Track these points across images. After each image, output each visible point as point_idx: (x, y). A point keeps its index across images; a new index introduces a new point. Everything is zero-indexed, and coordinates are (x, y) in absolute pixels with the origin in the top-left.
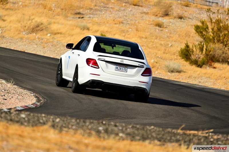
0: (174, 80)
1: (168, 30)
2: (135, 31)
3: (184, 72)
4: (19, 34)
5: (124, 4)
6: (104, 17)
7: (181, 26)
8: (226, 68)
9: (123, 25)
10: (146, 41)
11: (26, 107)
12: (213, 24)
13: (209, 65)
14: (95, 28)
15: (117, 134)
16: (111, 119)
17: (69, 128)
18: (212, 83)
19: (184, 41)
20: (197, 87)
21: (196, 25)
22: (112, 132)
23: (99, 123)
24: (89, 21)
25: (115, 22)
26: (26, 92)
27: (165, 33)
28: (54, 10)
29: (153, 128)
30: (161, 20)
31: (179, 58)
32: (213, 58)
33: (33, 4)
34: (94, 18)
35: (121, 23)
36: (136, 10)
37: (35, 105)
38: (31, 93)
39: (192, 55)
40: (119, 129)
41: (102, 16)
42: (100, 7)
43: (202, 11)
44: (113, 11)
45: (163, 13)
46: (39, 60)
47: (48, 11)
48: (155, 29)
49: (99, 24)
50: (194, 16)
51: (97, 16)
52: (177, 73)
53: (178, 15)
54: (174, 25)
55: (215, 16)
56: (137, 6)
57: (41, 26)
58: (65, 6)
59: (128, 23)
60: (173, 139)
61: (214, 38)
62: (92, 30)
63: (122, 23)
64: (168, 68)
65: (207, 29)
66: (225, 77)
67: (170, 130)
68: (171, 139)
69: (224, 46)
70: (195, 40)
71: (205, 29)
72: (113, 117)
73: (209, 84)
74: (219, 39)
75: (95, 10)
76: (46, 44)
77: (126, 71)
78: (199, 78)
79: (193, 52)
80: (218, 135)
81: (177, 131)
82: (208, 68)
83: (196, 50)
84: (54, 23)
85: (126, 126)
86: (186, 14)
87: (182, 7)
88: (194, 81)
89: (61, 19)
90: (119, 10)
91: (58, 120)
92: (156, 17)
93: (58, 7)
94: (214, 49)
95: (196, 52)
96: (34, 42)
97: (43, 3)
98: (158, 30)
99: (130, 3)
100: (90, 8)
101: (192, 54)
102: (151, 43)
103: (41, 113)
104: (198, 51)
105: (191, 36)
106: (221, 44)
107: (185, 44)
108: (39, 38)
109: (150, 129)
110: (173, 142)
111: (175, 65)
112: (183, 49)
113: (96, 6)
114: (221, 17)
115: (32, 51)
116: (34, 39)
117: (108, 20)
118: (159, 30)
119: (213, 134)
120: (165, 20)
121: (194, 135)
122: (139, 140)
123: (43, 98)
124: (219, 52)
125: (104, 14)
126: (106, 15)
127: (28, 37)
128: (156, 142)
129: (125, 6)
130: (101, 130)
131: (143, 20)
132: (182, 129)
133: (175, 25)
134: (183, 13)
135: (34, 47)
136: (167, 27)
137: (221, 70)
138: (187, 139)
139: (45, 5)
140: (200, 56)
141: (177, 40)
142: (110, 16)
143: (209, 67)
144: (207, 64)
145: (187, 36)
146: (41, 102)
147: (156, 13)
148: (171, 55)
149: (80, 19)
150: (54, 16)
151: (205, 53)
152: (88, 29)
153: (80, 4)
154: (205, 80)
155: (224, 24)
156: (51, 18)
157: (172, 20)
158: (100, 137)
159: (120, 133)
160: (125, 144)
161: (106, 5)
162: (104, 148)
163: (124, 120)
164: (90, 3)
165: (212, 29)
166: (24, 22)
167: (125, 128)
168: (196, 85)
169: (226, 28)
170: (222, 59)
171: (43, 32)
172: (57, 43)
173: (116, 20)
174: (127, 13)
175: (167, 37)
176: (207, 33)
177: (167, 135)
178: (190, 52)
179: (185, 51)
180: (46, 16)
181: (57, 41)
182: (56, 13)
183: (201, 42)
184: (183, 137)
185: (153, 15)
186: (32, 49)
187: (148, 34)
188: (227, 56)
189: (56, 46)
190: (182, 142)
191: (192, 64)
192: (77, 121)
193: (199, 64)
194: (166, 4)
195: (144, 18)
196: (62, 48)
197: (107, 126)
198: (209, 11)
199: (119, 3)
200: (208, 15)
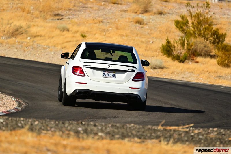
1: (149, 27)
2: (116, 30)
3: (167, 68)
5: (103, 3)
6: (83, 18)
7: (161, 22)
8: (209, 61)
9: (103, 24)
10: (126, 39)
11: (7, 113)
12: (193, 18)
13: (192, 59)
14: (75, 28)
15: (96, 134)
16: (93, 119)
17: (48, 131)
18: (195, 78)
19: (165, 37)
20: (180, 82)
22: (92, 132)
23: (78, 124)
24: (69, 22)
25: (94, 21)
26: (7, 97)
27: (146, 30)
28: (33, 12)
29: (134, 126)
30: (140, 16)
31: (161, 54)
32: (194, 52)
33: (11, 7)
34: (73, 18)
36: (115, 9)
37: (16, 110)
38: (12, 98)
39: (174, 51)
40: (98, 128)
41: (81, 17)
42: (79, 8)
43: (181, 6)
44: (92, 10)
45: (142, 9)
46: (19, 64)
47: (26, 14)
48: (136, 26)
49: (79, 24)
50: (174, 11)
51: (77, 16)
52: (160, 70)
53: (158, 11)
55: (195, 10)
56: (116, 4)
57: (21, 30)
58: (43, 8)
59: (108, 21)
60: (153, 136)
61: (194, 32)
62: (72, 31)
63: (102, 22)
64: (151, 65)
65: (187, 24)
66: (208, 71)
67: (150, 126)
68: (151, 135)
69: (206, 40)
70: (176, 35)
71: (185, 24)
72: (96, 118)
73: (193, 79)
74: (200, 33)
75: (75, 10)
76: (26, 47)
77: (115, 77)
78: (182, 73)
79: (174, 47)
80: (199, 130)
81: (157, 128)
82: (190, 63)
83: (177, 45)
84: (34, 26)
85: (106, 125)
86: (166, 10)
87: (162, 2)
88: (177, 77)
89: (40, 22)
90: (98, 9)
91: (36, 123)
92: (136, 14)
93: (36, 10)
94: (196, 43)
95: (177, 47)
96: (14, 47)
97: (21, 6)
98: (138, 28)
99: (109, 1)
100: (70, 8)
101: (174, 49)
102: (132, 41)
103: (20, 117)
104: (179, 46)
105: (172, 31)
106: (202, 38)
107: (166, 40)
108: (19, 42)
109: (130, 127)
110: (153, 139)
111: (157, 62)
112: (164, 45)
113: (74, 6)
114: (200, 11)
115: (13, 55)
116: (14, 44)
117: (88, 20)
118: (139, 27)
119: (194, 129)
120: (145, 17)
121: (175, 131)
122: (118, 138)
123: (24, 102)
124: (201, 46)
125: (83, 14)
126: (86, 15)
127: (8, 42)
128: (136, 139)
129: (104, 4)
130: (80, 130)
131: (122, 18)
132: (162, 126)
133: (155, 21)
134: (163, 9)
135: (14, 52)
136: (148, 23)
137: (204, 64)
138: (168, 135)
139: (23, 8)
140: (182, 51)
141: (158, 36)
142: (90, 15)
143: (191, 61)
144: (189, 59)
145: (167, 32)
146: (22, 106)
147: (135, 10)
148: (152, 52)
149: (59, 21)
150: (33, 19)
151: (187, 47)
152: (68, 30)
153: (59, 5)
154: (189, 75)
155: (204, 17)
156: (30, 21)
157: (152, 16)
158: (79, 138)
159: (99, 132)
160: (104, 143)
161: (85, 5)
162: (83, 148)
164: (69, 4)
165: (192, 23)
166: (3, 26)
167: (105, 127)
168: (179, 80)
169: (206, 21)
170: (204, 53)
171: (23, 35)
172: (37, 46)
173: (96, 20)
174: (106, 12)
175: (148, 33)
176: (187, 28)
177: (147, 132)
178: (172, 47)
179: (167, 47)
180: (25, 19)
181: (37, 44)
182: (35, 15)
183: (182, 37)
184: (163, 133)
185: (133, 12)
186: (13, 54)
187: (128, 32)
188: (209, 49)
189: (36, 49)
190: (162, 139)
191: (174, 60)
192: (56, 123)
193: (181, 59)
194: (145, 1)
195: (124, 16)
196: (42, 51)
197: (86, 126)
198: (189, 5)
199: (98, 2)
200: (188, 9)
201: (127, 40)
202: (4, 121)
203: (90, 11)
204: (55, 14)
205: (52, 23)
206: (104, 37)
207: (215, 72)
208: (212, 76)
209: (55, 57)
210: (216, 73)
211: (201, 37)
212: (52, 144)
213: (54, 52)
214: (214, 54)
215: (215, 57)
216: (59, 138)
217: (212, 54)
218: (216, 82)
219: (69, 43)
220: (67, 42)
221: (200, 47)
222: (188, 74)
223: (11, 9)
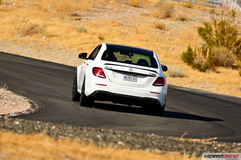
0: (176, 85)
1: (170, 33)
2: (135, 34)
3: (187, 77)
4: (12, 36)
5: (123, 5)
6: (102, 19)
7: (183, 28)
8: (230, 72)
9: (123, 27)
10: (146, 44)
11: (20, 114)
12: (217, 26)
13: (213, 69)
14: (93, 30)
15: (116, 143)
17: (65, 136)
18: (216, 88)
19: (186, 44)
20: (200, 92)
21: (200, 27)
22: (111, 140)
23: (97, 131)
24: (87, 23)
25: (114, 24)
26: (19, 97)
27: (167, 36)
28: (50, 11)
29: (154, 136)
30: (162, 22)
31: (182, 62)
32: (216, 62)
34: (92, 19)
35: (120, 25)
36: (136, 12)
37: (30, 112)
38: (26, 99)
39: (195, 59)
40: (117, 137)
41: (100, 18)
42: (98, 9)
43: (205, 13)
44: (111, 12)
45: (164, 15)
47: (43, 12)
48: (156, 31)
49: (97, 26)
50: (197, 18)
51: (95, 18)
52: (179, 78)
53: (180, 17)
55: (219, 18)
56: (137, 7)
57: (36, 28)
58: (61, 7)
59: (128, 25)
60: (174, 148)
61: (217, 41)
62: (89, 32)
63: (122, 25)
64: (170, 73)
65: (210, 32)
66: (229, 82)
67: (171, 138)
68: (172, 147)
69: (228, 50)
70: (198, 43)
72: (112, 124)
73: (213, 90)
74: (223, 42)
75: (93, 11)
76: (41, 47)
77: (135, 81)
78: (202, 83)
79: (196, 55)
80: (222, 144)
81: (179, 139)
82: (211, 73)
83: (199, 54)
84: (50, 25)
85: (125, 134)
86: (189, 16)
87: (185, 8)
88: (197, 86)
89: (57, 21)
90: (118, 11)
91: (54, 127)
92: (157, 19)
93: (54, 8)
94: (218, 53)
96: (28, 45)
97: (38, 4)
98: (158, 33)
99: (130, 4)
100: (88, 9)
102: (152, 46)
103: (36, 120)
104: (201, 54)
105: (194, 39)
106: (225, 48)
107: (188, 47)
108: (33, 41)
109: (151, 137)
110: (175, 151)
111: (177, 70)
112: (185, 53)
113: (93, 7)
114: (225, 19)
115: (26, 54)
116: (29, 42)
117: (107, 22)
118: (160, 32)
119: (217, 142)
120: (166, 22)
121: (197, 143)
122: (139, 148)
123: (37, 104)
124: (223, 56)
125: (102, 15)
126: (105, 17)
127: (22, 40)
128: (157, 150)
129: (124, 7)
130: (99, 138)
131: (143, 22)
132: (184, 137)
133: (177, 27)
134: (186, 15)
135: (29, 51)
136: (169, 29)
137: (225, 74)
138: (190, 147)
139: (40, 6)
140: (203, 60)
141: (179, 43)
142: (109, 17)
143: (213, 71)
144: (210, 69)
145: (189, 39)
146: (36, 108)
147: (157, 14)
148: (172, 59)
149: (77, 21)
150: (50, 18)
151: (209, 56)
152: (86, 31)
153: (77, 5)
154: (209, 85)
155: (228, 26)
156: (47, 20)
157: (174, 22)
158: (98, 145)
159: (119, 141)
160: (124, 153)
161: (104, 6)
162: (103, 157)
163: (123, 127)
164: (88, 4)
165: (216, 32)
166: (18, 24)
167: (124, 136)
168: (199, 90)
169: (231, 30)
170: (226, 63)
171: (38, 34)
172: (53, 46)
173: (116, 22)
174: (126, 15)
175: (169, 39)
176: (210, 36)
177: (168, 143)
178: (193, 55)
179: (187, 54)
180: (41, 18)
181: (53, 44)
182: (52, 14)
183: (204, 46)
184: (185, 145)
185: (154, 17)
186: (27, 53)
187: (148, 37)
188: (232, 60)
189: (51, 49)
190: (184, 151)
191: (194, 68)
192: (74, 129)
193: (202, 68)
194: (167, 6)
195: (145, 20)
196: (58, 51)
197: (105, 134)
198: (213, 13)
199: (118, 4)
200: (212, 17)
203: (109, 13)
204: (73, 14)
205: (69, 23)
206: (122, 40)
207: (236, 83)
208: (234, 88)
209: (70, 58)
210: (238, 84)
211: (224, 46)
212: (70, 150)
213: (70, 53)
214: (237, 65)
215: (237, 68)
216: (78, 145)
217: (235, 64)
218: (237, 94)
219: (86, 45)
220: (84, 43)
221: (222, 57)
222: (208, 84)
223: (28, 6)
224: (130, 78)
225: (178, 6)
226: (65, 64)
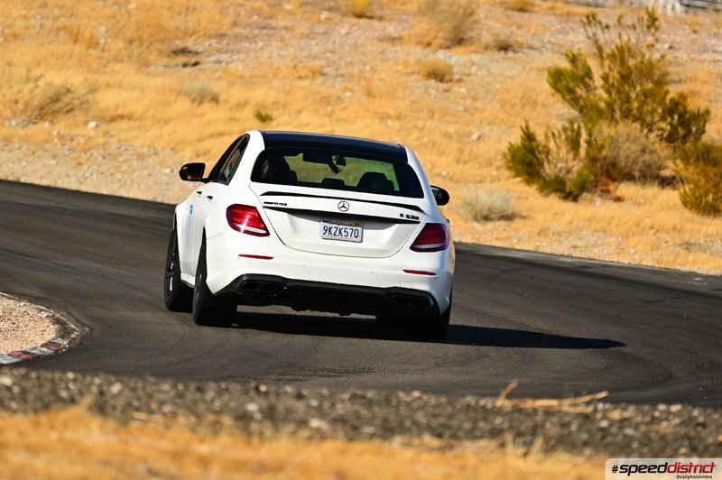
0: (493, 244)
1: (467, 88)
2: (364, 98)
3: (524, 218)
5: (324, 15)
6: (262, 60)
7: (506, 74)
8: (654, 197)
9: (325, 81)
10: (398, 127)
11: (24, 356)
12: (607, 62)
13: (602, 191)
14: (237, 93)
15: (303, 423)
16: (294, 377)
17: (151, 412)
18: (613, 248)
19: (518, 119)
20: (567, 263)
21: (555, 67)
22: (288, 415)
23: (246, 393)
24: (218, 75)
25: (297, 71)
26: (22, 306)
27: (458, 100)
28: (105, 44)
29: (420, 398)
30: (442, 57)
31: (507, 173)
32: (611, 168)
33: (37, 29)
34: (232, 62)
35: (317, 74)
36: (363, 32)
37: (54, 348)
38: (41, 310)
39: (546, 164)
40: (309, 406)
41: (256, 57)
42: (249, 29)
43: (570, 24)
44: (290, 38)
45: (448, 35)
47: (84, 50)
48: (427, 88)
49: (249, 81)
50: (546, 40)
51: (242, 57)
52: (502, 223)
53: (495, 40)
54: (484, 72)
55: (612, 38)
56: (366, 17)
57: (67, 99)
58: (137, 30)
59: (340, 72)
60: (481, 429)
61: (610, 106)
62: (227, 102)
63: (322, 74)
64: (473, 208)
65: (587, 80)
66: (652, 228)
67: (470, 400)
68: (474, 428)
69: (645, 131)
70: (553, 115)
71: (582, 79)
73: (605, 252)
74: (628, 108)
75: (236, 37)
76: (85, 153)
77: (359, 239)
78: (570, 233)
79: (548, 153)
80: (625, 409)
81: (493, 403)
82: (598, 201)
83: (557, 146)
84: (108, 86)
85: (332, 395)
86: (521, 36)
87: (509, 13)
88: (556, 244)
89: (127, 72)
90: (311, 33)
91: (116, 388)
92: (428, 49)
93: (117, 35)
94: (614, 140)
95: (558, 153)
96: (47, 151)
97: (68, 24)
98: (434, 91)
99: (344, 8)
100: (220, 32)
101: (546, 160)
102: (416, 134)
103: (64, 371)
104: (563, 152)
105: (539, 103)
106: (634, 125)
107: (522, 129)
108: (61, 137)
109: (408, 400)
110: (482, 437)
111: (494, 198)
112: (516, 146)
113: (235, 24)
114: (629, 40)
115: (41, 178)
116: (46, 141)
117: (277, 69)
118: (438, 90)
119: (608, 406)
120: (455, 59)
121: (548, 412)
122: (372, 436)
123: (78, 324)
124: (630, 149)
125: (261, 49)
126: (271, 53)
127: (26, 135)
128: (429, 439)
129: (328, 19)
130: (252, 412)
131: (385, 60)
132: (509, 396)
133: (488, 70)
134: (512, 33)
135: (48, 166)
136: (464, 78)
137: (639, 204)
138: (526, 425)
139: (75, 32)
140: (570, 164)
141: (496, 118)
142: (283, 53)
143: (601, 196)
144: (594, 190)
145: (525, 105)
146: (73, 336)
147: (425, 36)
148: (479, 168)
149: (188, 70)
150: (105, 66)
151: (587, 153)
152: (215, 99)
153: (187, 21)
154: (592, 239)
155: (639, 59)
156: (97, 72)
157: (479, 56)
158: (249, 434)
159: (313, 417)
160: (329, 453)
161: (268, 22)
162: (262, 468)
163: (335, 379)
164: (217, 17)
165: (603, 78)
166: (11, 87)
167: (329, 402)
168: (562, 255)
169: (647, 70)
170: (641, 171)
171: (74, 116)
172: (119, 148)
173: (303, 67)
174: (334, 42)
175: (466, 110)
176: (588, 91)
177: (462, 416)
178: (540, 153)
179: (523, 151)
180: (81, 66)
181: (120, 141)
182: (111, 53)
183: (572, 122)
184: (511, 420)
185: (418, 43)
186: (43, 172)
187: (403, 105)
188: (656, 159)
189: (115, 158)
190: (509, 437)
191: (546, 192)
192: (177, 389)
193: (568, 191)
194: (455, 7)
195: (391, 56)
196: (135, 164)
197: (273, 399)
198: (593, 22)
199: (308, 12)
200: (591, 34)
201: (399, 130)
202: (14, 384)
203: (283, 40)
204: (174, 48)
205: (164, 78)
206: (327, 120)
207: (674, 228)
208: (667, 242)
209: (174, 182)
210: (679, 231)
211: (630, 121)
212: (163, 452)
213: (173, 167)
214: (673, 173)
215: (675, 183)
216: (187, 435)
217: (666, 173)
218: (679, 261)
219: (218, 139)
220: (212, 136)
221: (628, 152)
222: (591, 237)
223: (38, 33)
224: (343, 231)
225: (487, 6)
226: (159, 200)
